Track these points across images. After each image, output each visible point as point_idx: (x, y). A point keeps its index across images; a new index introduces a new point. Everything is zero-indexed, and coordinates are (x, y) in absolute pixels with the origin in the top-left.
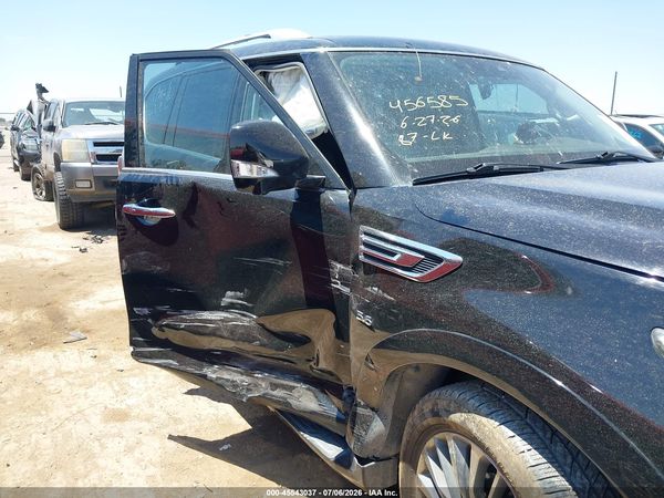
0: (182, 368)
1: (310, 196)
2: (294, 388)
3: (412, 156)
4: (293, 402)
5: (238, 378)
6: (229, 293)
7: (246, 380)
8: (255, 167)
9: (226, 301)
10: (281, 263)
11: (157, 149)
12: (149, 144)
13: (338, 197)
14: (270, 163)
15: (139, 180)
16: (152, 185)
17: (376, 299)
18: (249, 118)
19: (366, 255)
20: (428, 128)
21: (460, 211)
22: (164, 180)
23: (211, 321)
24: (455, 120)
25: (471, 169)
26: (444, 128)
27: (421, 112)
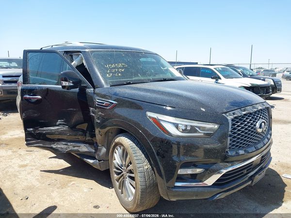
0: (44, 146)
1: (83, 90)
2: (80, 146)
3: (110, 80)
4: (80, 150)
5: (63, 146)
6: (59, 121)
7: (66, 146)
8: (67, 83)
9: (58, 123)
10: (75, 109)
11: (34, 78)
12: (31, 77)
13: (90, 90)
14: (71, 82)
15: (29, 88)
16: (34, 90)
17: (100, 115)
18: (66, 70)
19: (98, 105)
20: (115, 72)
21: (118, 92)
22: (37, 88)
23: (53, 130)
24: (123, 70)
25: (125, 83)
26: (119, 72)
27: (114, 68)
